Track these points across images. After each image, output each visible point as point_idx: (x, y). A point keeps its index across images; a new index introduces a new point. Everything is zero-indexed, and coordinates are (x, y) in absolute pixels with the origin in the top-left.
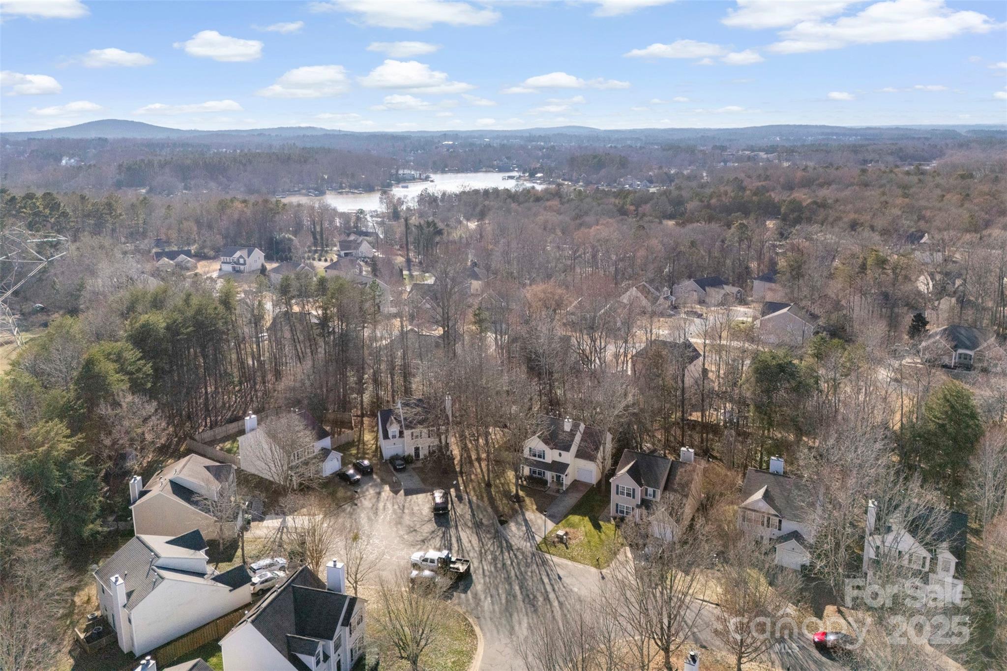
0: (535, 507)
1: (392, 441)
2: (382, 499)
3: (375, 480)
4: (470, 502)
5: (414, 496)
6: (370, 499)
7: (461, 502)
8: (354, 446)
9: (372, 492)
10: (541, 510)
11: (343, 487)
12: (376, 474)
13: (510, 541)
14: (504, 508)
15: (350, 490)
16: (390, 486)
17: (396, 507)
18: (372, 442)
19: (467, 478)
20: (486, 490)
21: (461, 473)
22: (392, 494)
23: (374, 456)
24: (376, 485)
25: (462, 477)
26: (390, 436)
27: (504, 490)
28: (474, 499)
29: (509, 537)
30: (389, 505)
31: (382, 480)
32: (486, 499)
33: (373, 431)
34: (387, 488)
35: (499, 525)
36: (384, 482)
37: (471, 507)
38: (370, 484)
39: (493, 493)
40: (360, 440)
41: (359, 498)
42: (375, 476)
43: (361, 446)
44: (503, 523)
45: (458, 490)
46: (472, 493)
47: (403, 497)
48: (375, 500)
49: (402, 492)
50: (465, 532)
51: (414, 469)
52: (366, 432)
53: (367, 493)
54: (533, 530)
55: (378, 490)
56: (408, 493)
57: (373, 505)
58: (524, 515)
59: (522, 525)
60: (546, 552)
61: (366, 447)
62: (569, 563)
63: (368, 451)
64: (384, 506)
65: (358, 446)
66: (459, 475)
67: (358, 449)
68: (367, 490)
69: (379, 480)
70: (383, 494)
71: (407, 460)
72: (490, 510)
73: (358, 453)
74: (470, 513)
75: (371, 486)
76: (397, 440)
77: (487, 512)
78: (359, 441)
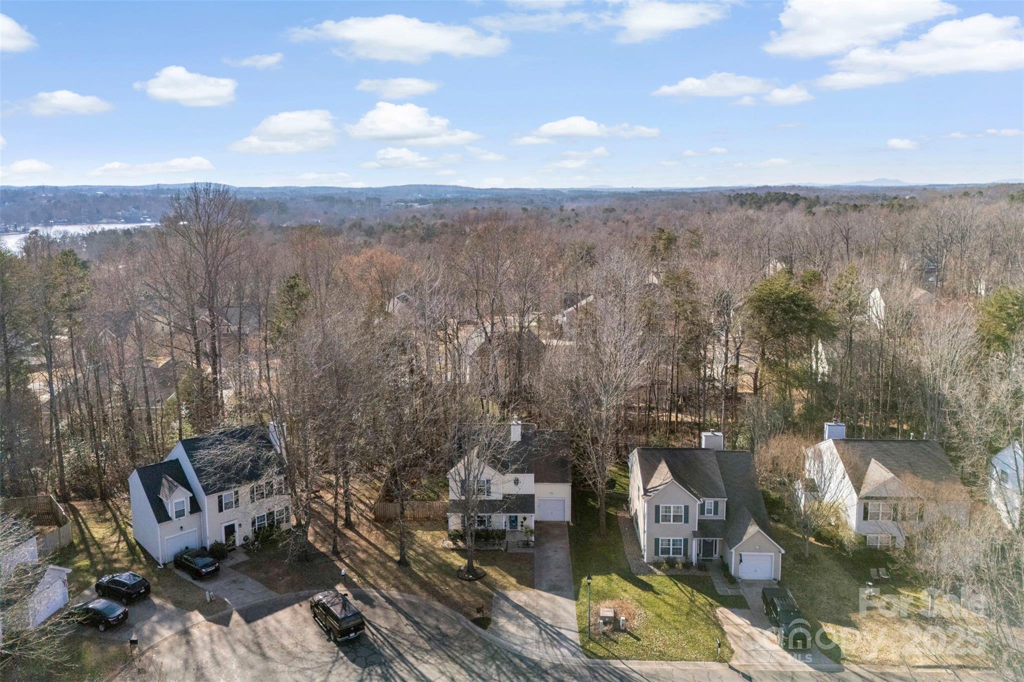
0: (513, 581)
1: (176, 522)
2: (199, 643)
3: (162, 608)
4: (390, 601)
5: (269, 618)
6: (171, 650)
7: (373, 606)
8: (77, 553)
9: (166, 634)
10: (528, 581)
11: (89, 639)
12: (158, 595)
13: (525, 654)
14: (462, 596)
15: (113, 642)
16: (201, 612)
17: (242, 651)
18: (115, 538)
19: (351, 560)
20: (404, 572)
21: (336, 553)
22: (215, 627)
23: (133, 562)
24: (167, 618)
25: (341, 560)
26: (171, 512)
27: (434, 564)
28: (394, 593)
29: (519, 649)
30: (224, 652)
31: (177, 603)
32: (416, 588)
33: (106, 520)
34: (197, 617)
35: (479, 629)
36: (183, 607)
37: (399, 610)
38: (155, 618)
39: (421, 574)
40: (86, 541)
41: (142, 654)
42: (157, 601)
43: (93, 550)
44: (484, 623)
45: (349, 584)
46: (382, 584)
47: (246, 627)
48: (184, 648)
49: (236, 616)
50: (427, 662)
51: (235, 567)
52: (91, 524)
53: (157, 639)
54: (548, 621)
55: (179, 627)
56: (251, 615)
57: (186, 661)
58: (507, 599)
59: (520, 618)
60: (608, 658)
61: (105, 550)
62: (665, 666)
63: (115, 556)
64: (213, 655)
65: (87, 549)
66: (333, 558)
67: (90, 556)
68: (153, 632)
69: (170, 606)
70: (195, 632)
71: (219, 552)
72: (438, 606)
73: (93, 564)
74: (406, 621)
75: (159, 622)
76: (189, 520)
77: (436, 610)
78: (84, 540)
